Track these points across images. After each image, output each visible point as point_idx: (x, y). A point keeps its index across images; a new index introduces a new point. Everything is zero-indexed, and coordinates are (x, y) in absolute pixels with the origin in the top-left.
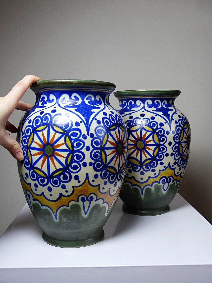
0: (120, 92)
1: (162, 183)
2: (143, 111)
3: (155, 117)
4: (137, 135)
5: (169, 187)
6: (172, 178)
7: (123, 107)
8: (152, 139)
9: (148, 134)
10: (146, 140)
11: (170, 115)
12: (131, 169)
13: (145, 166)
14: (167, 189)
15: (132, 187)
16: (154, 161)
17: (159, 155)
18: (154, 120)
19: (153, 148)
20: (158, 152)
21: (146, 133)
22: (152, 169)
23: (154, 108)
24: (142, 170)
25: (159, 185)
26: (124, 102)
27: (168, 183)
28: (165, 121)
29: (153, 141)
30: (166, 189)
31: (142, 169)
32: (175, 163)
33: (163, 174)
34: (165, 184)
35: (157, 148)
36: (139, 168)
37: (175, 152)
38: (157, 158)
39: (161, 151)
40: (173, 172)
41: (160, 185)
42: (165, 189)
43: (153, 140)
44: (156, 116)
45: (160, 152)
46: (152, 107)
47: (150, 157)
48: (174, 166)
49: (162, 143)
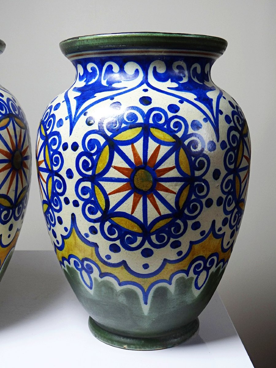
0: (80, 39)
1: (195, 272)
2: (146, 90)
3: (179, 104)
4: (135, 154)
5: (208, 279)
6: (215, 258)
7: (87, 81)
8: (174, 165)
9: (164, 150)
10: (159, 168)
11: (212, 100)
12: (118, 242)
13: (154, 236)
14: (204, 285)
15: (118, 288)
16: (178, 221)
17: (192, 204)
18: (178, 114)
19: (175, 187)
20: (189, 196)
21: (158, 149)
22: (172, 240)
23: (172, 81)
24: (147, 245)
25: (189, 277)
26: (90, 66)
27: (207, 269)
28: (205, 117)
29: (175, 170)
30: (202, 285)
31: (147, 243)
32: (225, 222)
33: (198, 250)
34: (201, 274)
35: (187, 186)
36: (140, 239)
37: (225, 196)
38: (186, 212)
39: (196, 195)
40: (219, 244)
41: (188, 279)
42: (200, 285)
43: (177, 165)
44: (181, 102)
45: (193, 197)
46: (167, 80)
47: (168, 212)
48: (223, 229)
49: (197, 173)
